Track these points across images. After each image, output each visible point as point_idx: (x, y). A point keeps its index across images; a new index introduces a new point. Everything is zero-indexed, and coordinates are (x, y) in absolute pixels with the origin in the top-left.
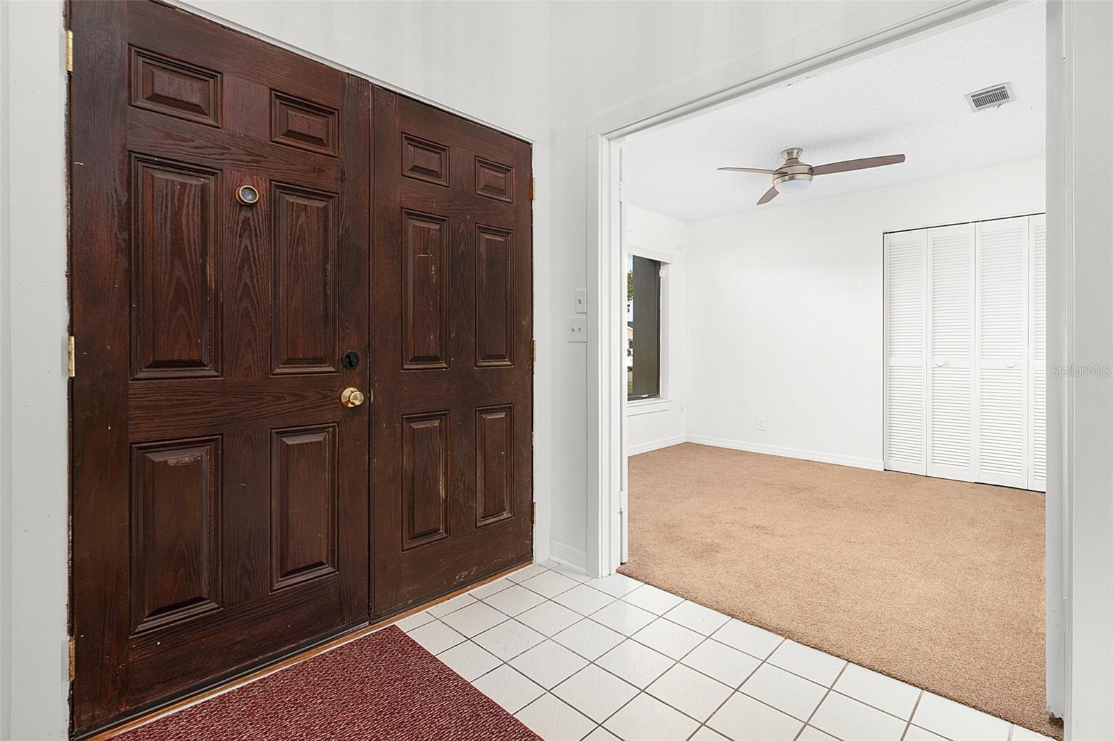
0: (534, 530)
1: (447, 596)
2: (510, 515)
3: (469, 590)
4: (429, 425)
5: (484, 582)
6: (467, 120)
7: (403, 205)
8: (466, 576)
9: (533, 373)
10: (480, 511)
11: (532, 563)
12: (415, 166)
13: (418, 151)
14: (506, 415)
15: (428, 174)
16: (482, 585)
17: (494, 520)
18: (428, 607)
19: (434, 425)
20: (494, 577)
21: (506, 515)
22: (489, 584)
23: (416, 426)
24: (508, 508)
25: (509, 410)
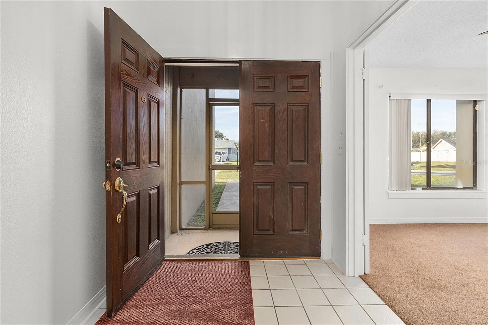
0: (321, 243)
1: (273, 258)
2: (307, 233)
3: (284, 259)
4: (265, 188)
5: (292, 258)
6: (284, 61)
7: (253, 103)
8: (282, 253)
9: (320, 169)
10: (290, 227)
11: (320, 258)
12: (259, 86)
13: (261, 80)
14: (305, 187)
15: (264, 88)
16: (291, 259)
17: (298, 233)
18: (264, 260)
19: (268, 188)
20: (298, 258)
21: (304, 232)
22: (294, 260)
23: (259, 187)
24: (306, 229)
25: (307, 185)
